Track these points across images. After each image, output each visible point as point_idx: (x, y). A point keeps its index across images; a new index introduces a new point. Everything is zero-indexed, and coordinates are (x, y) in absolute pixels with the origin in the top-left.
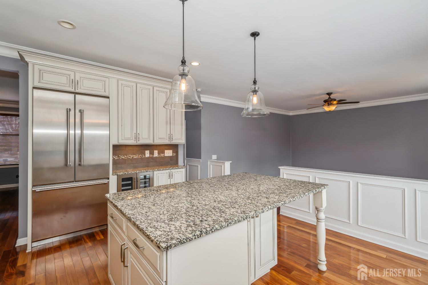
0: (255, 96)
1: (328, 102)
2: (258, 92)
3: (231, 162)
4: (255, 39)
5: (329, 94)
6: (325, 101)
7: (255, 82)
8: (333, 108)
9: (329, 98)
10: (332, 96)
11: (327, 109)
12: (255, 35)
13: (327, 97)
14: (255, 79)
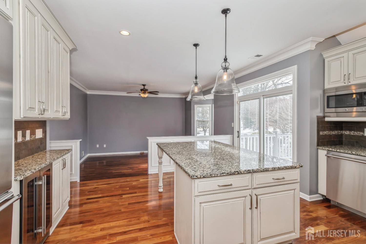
0: (197, 87)
1: (144, 90)
2: (198, 84)
3: (81, 140)
4: (196, 48)
5: (144, 85)
6: (142, 90)
7: (196, 78)
8: (146, 95)
9: (144, 88)
10: (146, 87)
11: (143, 95)
12: (196, 45)
13: (142, 87)
14: (196, 75)
